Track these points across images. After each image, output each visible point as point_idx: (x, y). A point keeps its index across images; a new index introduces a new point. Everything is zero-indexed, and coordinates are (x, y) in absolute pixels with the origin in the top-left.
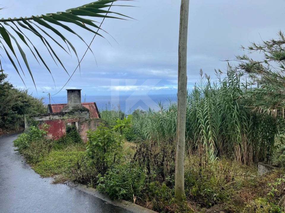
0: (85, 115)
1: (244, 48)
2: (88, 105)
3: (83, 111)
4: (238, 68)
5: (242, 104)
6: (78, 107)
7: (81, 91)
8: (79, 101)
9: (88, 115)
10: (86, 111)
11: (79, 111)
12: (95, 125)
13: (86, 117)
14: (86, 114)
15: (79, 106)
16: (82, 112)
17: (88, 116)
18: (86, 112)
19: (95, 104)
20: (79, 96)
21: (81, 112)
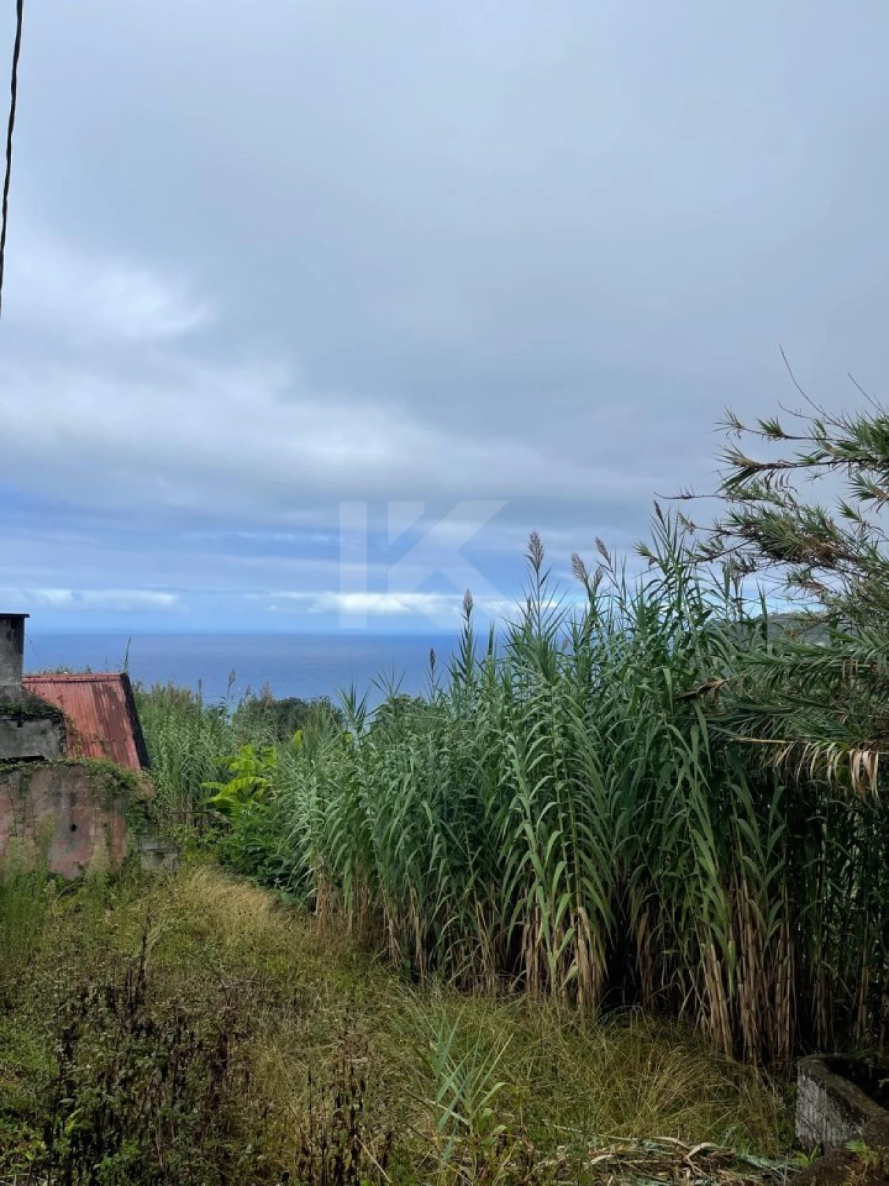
0: (38, 738)
1: (739, 427)
2: (89, 686)
3: (30, 718)
4: (728, 529)
5: (724, 724)
6: (6, 699)
7: (26, 620)
8: (10, 670)
9: (54, 736)
10: (43, 718)
11: (5, 717)
12: (58, 794)
13: (44, 746)
14: (44, 732)
15: (8, 693)
16: (20, 725)
17: (54, 745)
18: (46, 723)
19: (124, 679)
20: (11, 645)
21: (14, 724)
